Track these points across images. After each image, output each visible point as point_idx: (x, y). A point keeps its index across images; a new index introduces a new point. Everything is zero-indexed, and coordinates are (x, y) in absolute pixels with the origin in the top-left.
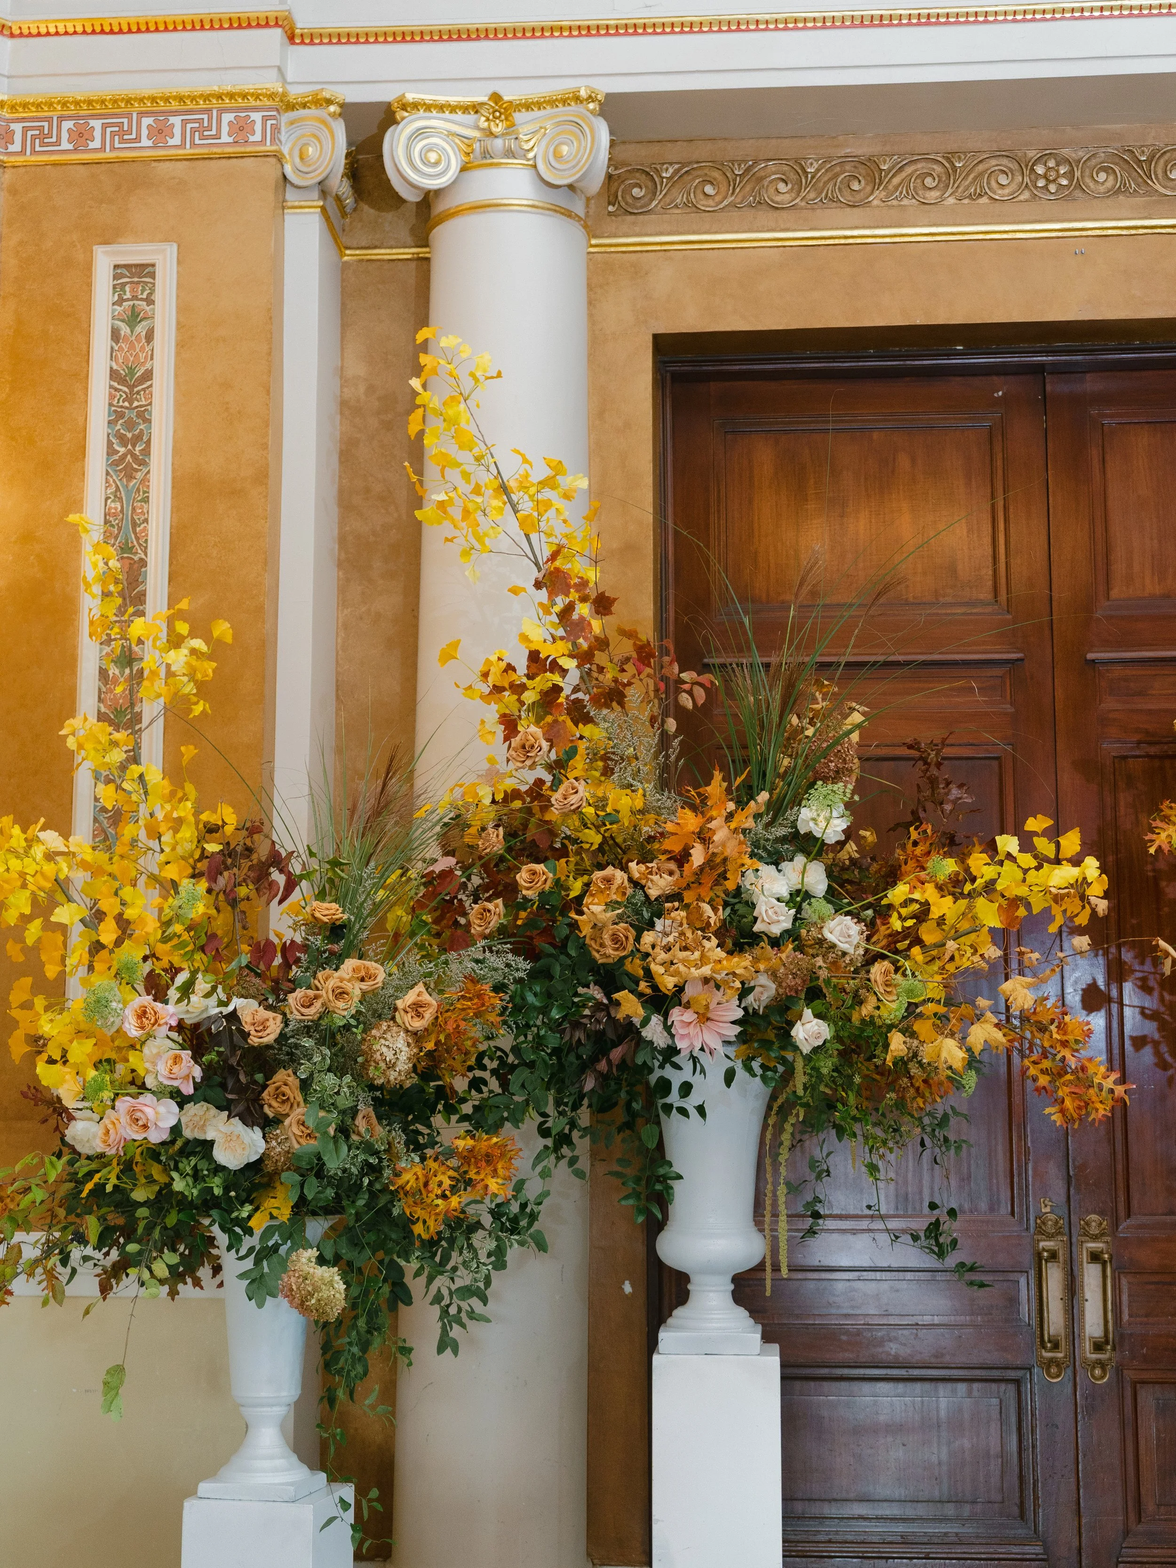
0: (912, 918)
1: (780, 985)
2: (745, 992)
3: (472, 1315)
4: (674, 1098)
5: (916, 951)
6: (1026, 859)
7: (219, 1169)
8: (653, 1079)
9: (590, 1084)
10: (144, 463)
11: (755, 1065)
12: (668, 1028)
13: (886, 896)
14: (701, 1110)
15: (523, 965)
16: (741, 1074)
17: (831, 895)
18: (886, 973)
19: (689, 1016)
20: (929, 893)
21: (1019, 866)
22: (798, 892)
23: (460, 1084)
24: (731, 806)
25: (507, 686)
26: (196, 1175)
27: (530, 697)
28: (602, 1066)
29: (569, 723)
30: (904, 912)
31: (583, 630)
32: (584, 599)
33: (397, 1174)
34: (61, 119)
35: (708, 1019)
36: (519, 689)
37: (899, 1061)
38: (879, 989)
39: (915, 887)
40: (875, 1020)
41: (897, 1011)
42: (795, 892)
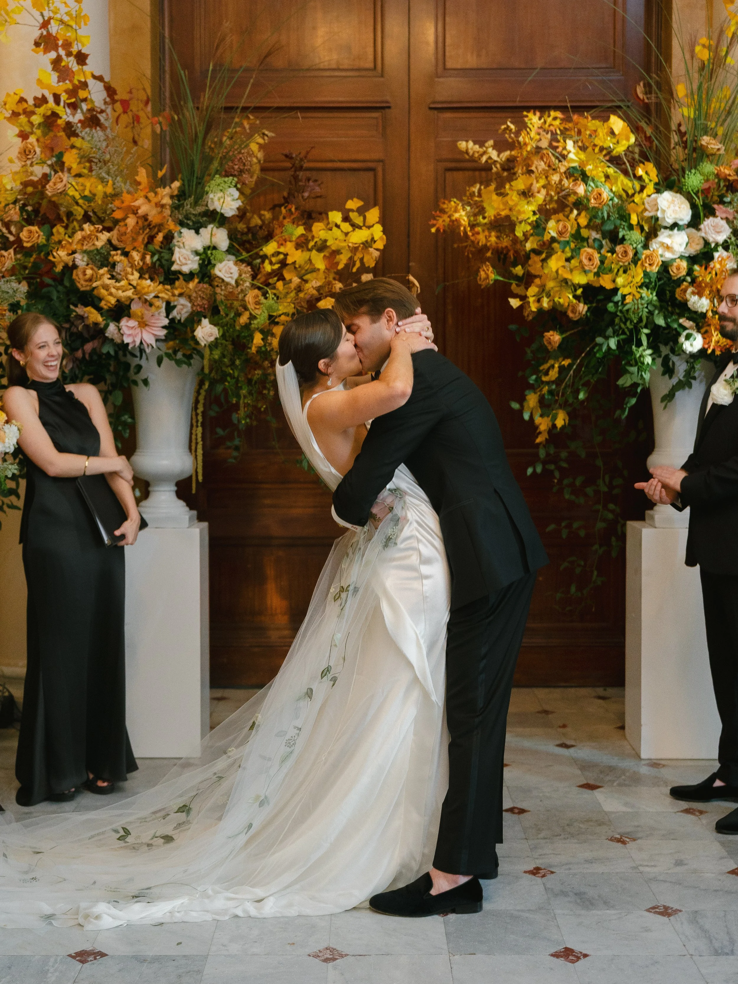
0: (278, 263)
1: (193, 305)
2: (169, 308)
4: (131, 374)
5: (279, 283)
6: (346, 227)
11: (177, 355)
12: (119, 330)
13: (262, 250)
14: (147, 382)
16: (167, 360)
17: (230, 251)
18: (257, 296)
19: (132, 323)
20: (288, 247)
21: (342, 231)
22: (209, 248)
25: (21, 111)
27: (37, 119)
28: (79, 354)
29: (65, 137)
30: (274, 260)
31: (68, 75)
32: (69, 54)
35: (146, 325)
36: (29, 114)
37: (259, 349)
38: (251, 306)
39: (280, 245)
40: (247, 326)
41: (262, 319)
42: (206, 248)
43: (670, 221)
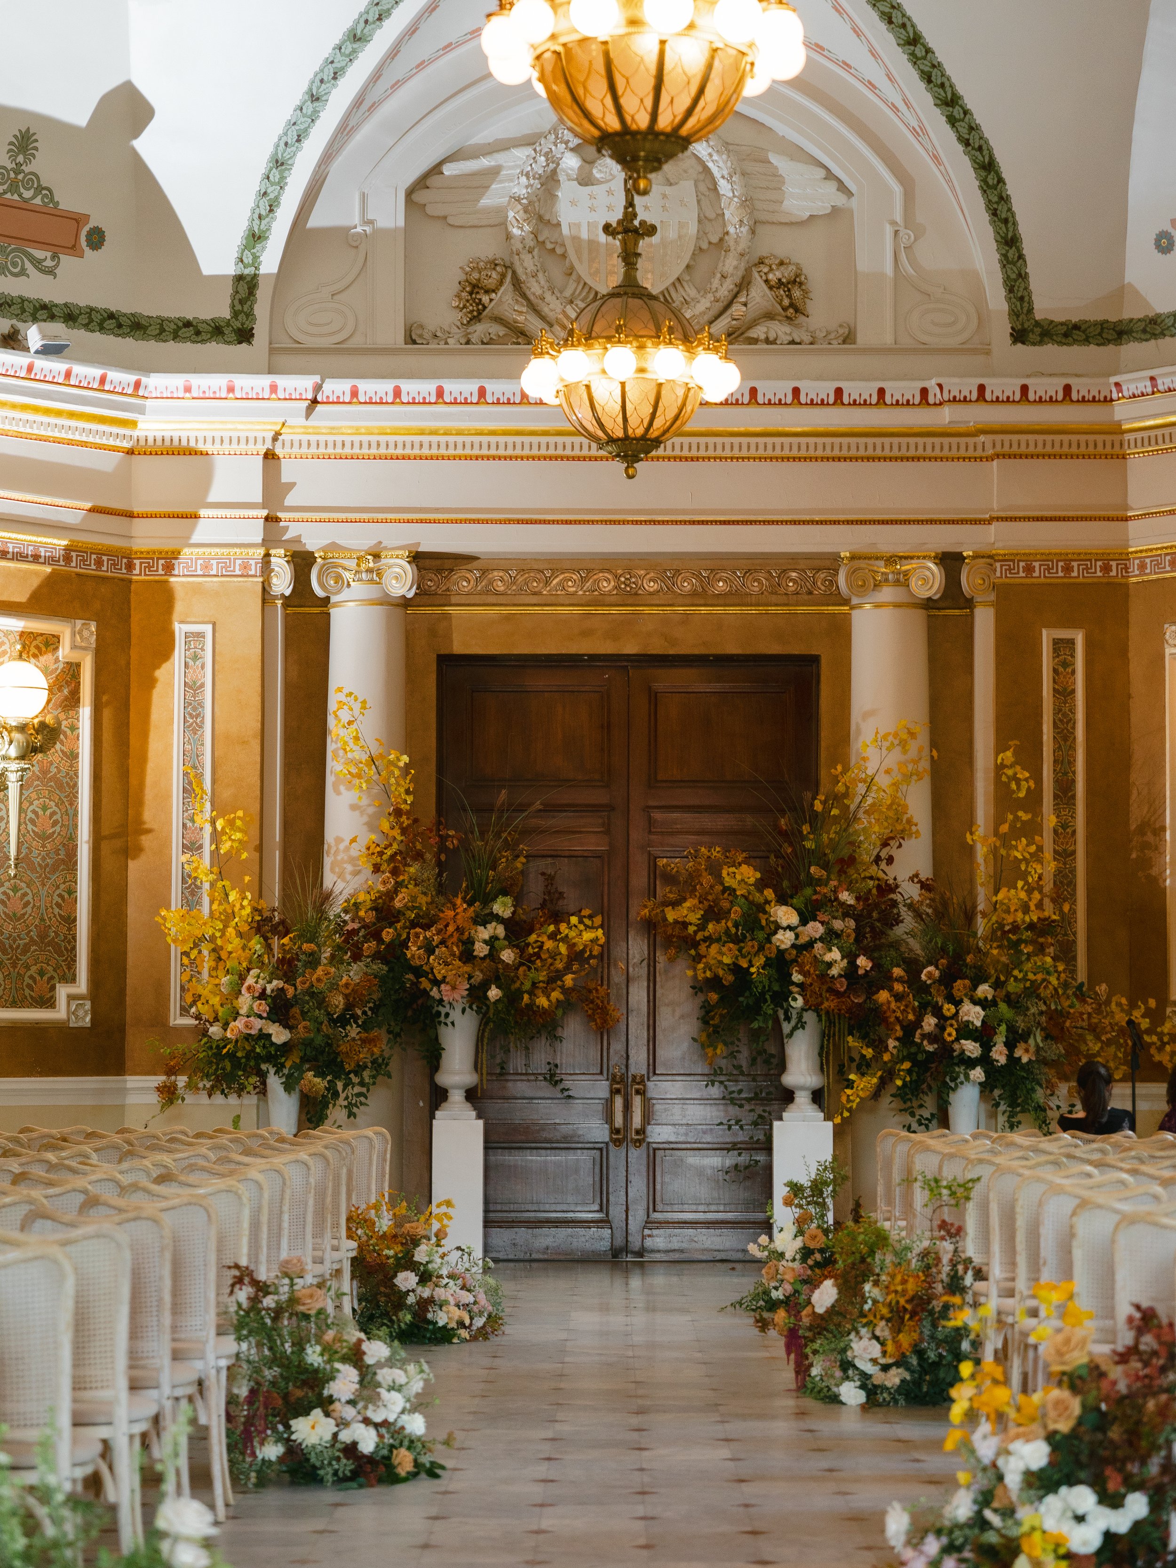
0: (537, 948)
1: (483, 976)
2: (470, 977)
3: (361, 1104)
4: (442, 1019)
5: (538, 961)
6: (581, 927)
7: (273, 1044)
8: (434, 1011)
9: (410, 1013)
10: (201, 727)
11: (474, 1007)
12: (440, 992)
13: (527, 939)
14: (453, 1023)
15: (385, 968)
16: (468, 1010)
17: (506, 938)
18: (525, 971)
19: (448, 988)
20: (544, 938)
21: (578, 930)
22: (493, 938)
23: (359, 1012)
24: (465, 906)
26: (264, 1047)
28: (415, 1006)
30: (534, 946)
33: (338, 1046)
34: (158, 559)
35: (456, 989)
37: (526, 1005)
38: (521, 977)
39: (539, 936)
40: (519, 989)
41: (527, 985)
42: (491, 937)
43: (785, 924)
